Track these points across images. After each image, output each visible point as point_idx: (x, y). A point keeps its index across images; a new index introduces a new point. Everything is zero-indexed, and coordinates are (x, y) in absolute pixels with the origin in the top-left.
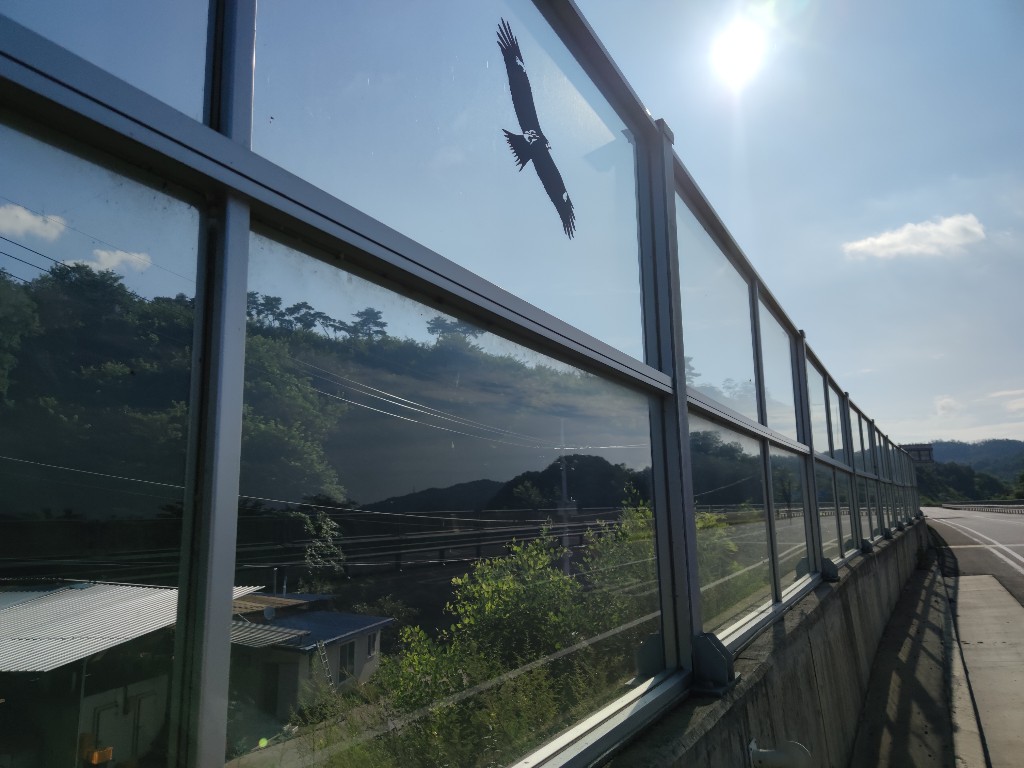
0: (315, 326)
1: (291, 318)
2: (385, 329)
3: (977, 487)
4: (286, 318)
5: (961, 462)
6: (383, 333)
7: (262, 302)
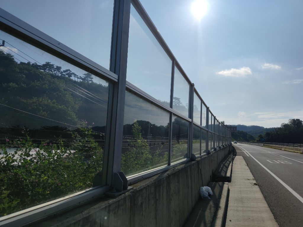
0: (72, 77)
1: (65, 74)
2: (92, 80)
3: (248, 138)
4: (63, 73)
5: (244, 131)
6: (92, 81)
7: (56, 67)
